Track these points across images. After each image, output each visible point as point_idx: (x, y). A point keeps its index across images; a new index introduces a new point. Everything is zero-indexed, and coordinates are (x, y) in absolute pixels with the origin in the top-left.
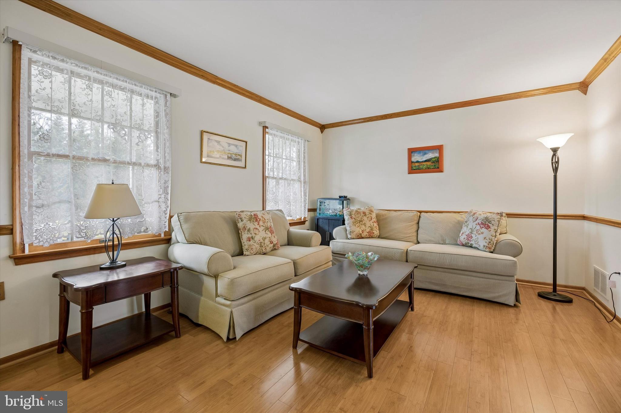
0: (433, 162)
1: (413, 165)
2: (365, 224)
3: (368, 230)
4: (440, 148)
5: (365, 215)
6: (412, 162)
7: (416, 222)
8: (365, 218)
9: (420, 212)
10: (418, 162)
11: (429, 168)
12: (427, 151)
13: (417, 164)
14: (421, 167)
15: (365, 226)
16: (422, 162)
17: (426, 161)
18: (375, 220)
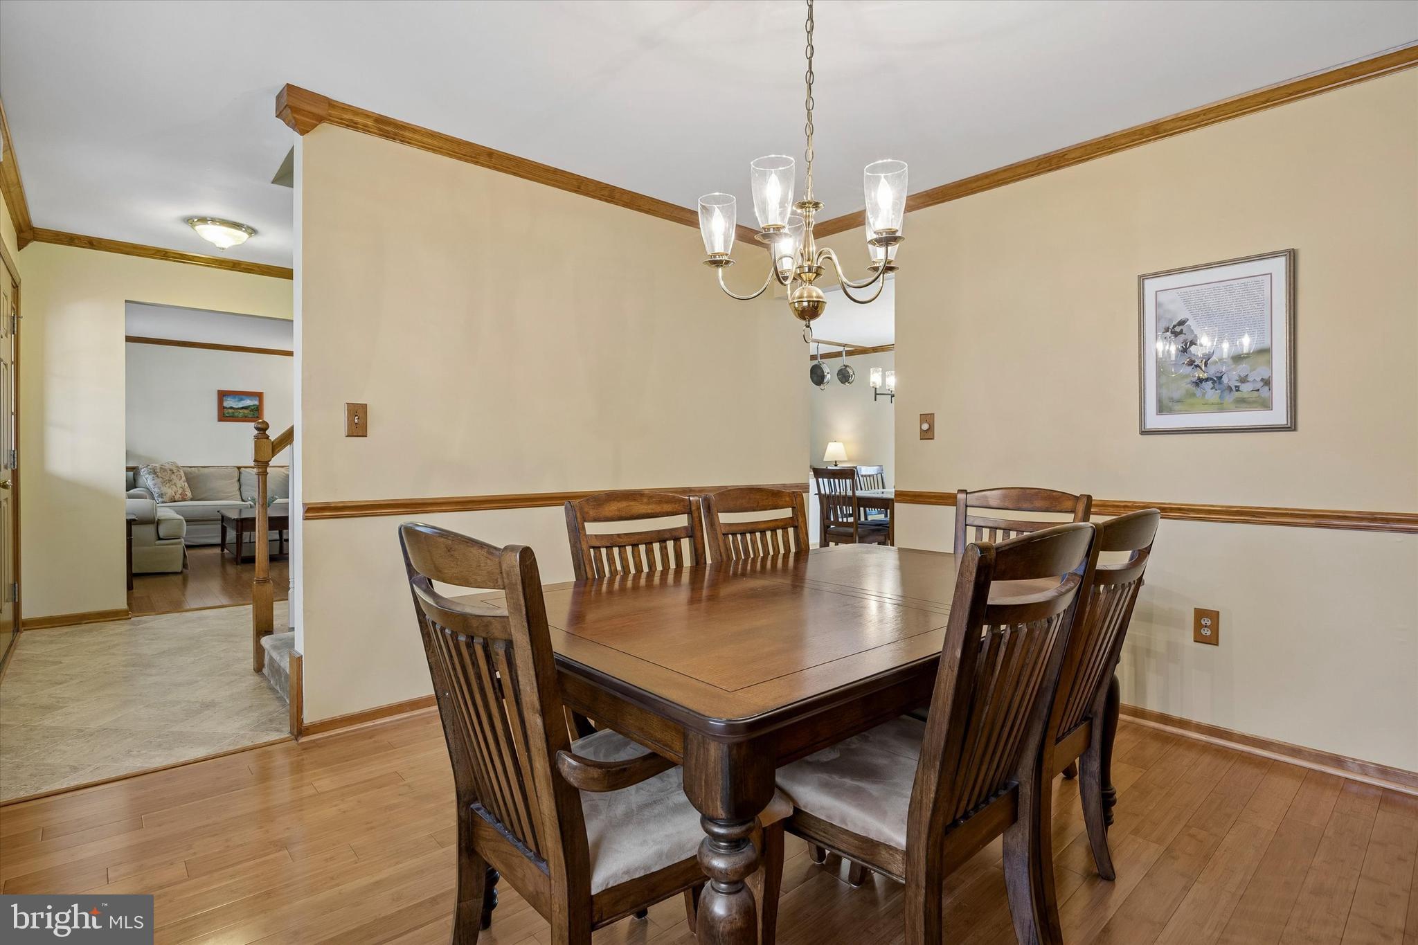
0: (252, 410)
1: (226, 411)
2: (175, 484)
3: (180, 492)
4: (259, 395)
5: (173, 473)
6: (224, 408)
7: (237, 479)
8: (173, 477)
9: (239, 468)
10: (231, 408)
11: (246, 417)
12: (243, 397)
13: (230, 411)
14: (236, 414)
15: (176, 486)
16: (238, 408)
17: (242, 408)
18: (184, 479)
